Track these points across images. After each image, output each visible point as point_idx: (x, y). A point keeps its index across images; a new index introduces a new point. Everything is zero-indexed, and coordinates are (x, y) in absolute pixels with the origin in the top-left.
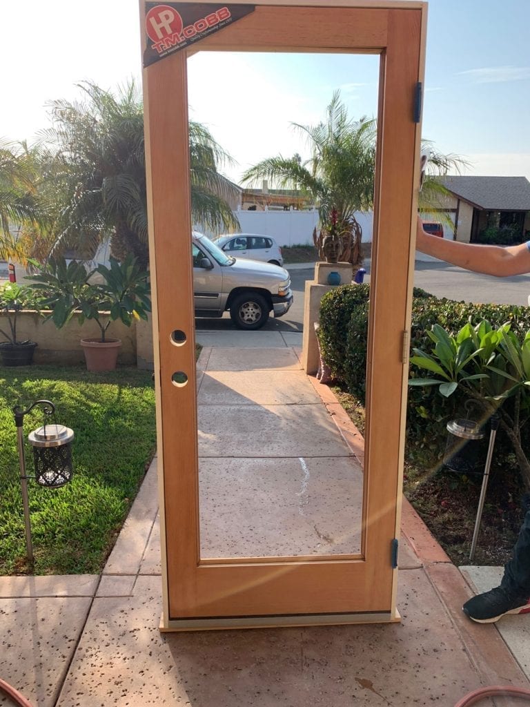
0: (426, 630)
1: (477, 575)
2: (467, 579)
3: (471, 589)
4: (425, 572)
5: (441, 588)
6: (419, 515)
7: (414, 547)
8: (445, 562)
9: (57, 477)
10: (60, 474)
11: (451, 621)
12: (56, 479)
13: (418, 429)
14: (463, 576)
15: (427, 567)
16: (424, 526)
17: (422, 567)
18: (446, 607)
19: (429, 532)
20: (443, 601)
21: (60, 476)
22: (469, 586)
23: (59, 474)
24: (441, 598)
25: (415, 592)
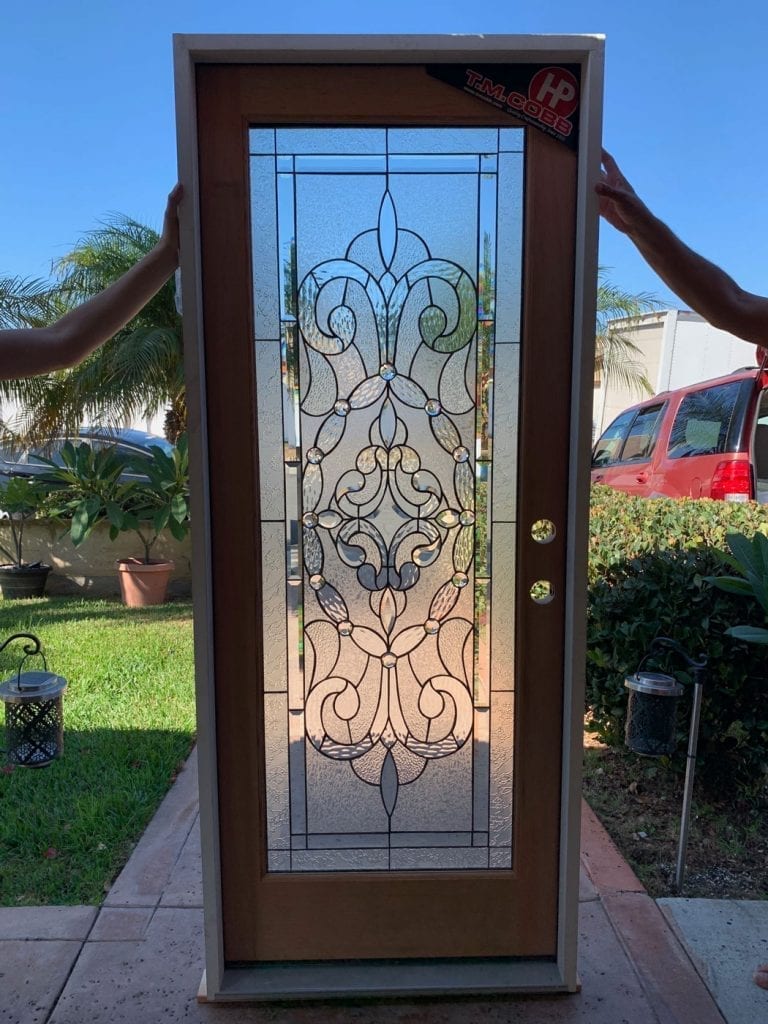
0: (599, 1000)
1: (685, 912)
2: (669, 920)
3: (674, 934)
4: (603, 907)
5: (626, 933)
6: (599, 817)
7: (588, 866)
8: (635, 892)
9: (34, 751)
10: (39, 747)
11: (641, 986)
12: (31, 754)
13: (594, 685)
14: (663, 915)
15: (606, 900)
16: (606, 836)
17: (599, 899)
18: (633, 963)
19: (612, 845)
20: (629, 954)
21: (38, 750)
22: (672, 930)
23: (37, 747)
24: (625, 947)
25: (585, 938)
